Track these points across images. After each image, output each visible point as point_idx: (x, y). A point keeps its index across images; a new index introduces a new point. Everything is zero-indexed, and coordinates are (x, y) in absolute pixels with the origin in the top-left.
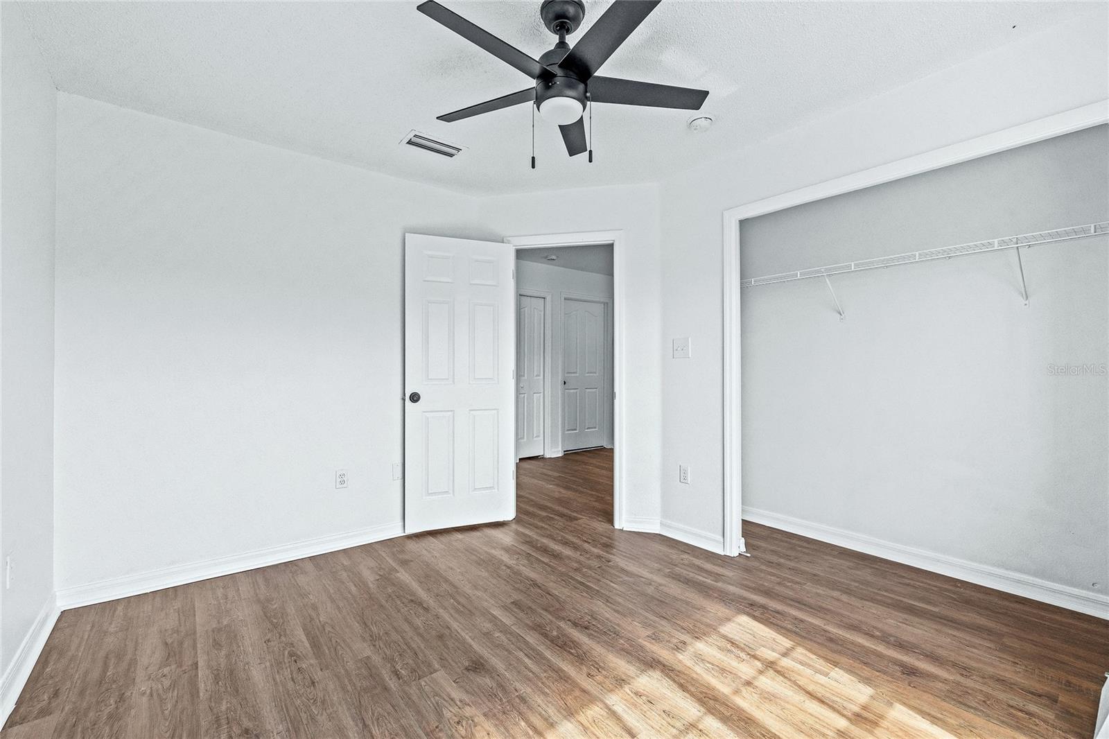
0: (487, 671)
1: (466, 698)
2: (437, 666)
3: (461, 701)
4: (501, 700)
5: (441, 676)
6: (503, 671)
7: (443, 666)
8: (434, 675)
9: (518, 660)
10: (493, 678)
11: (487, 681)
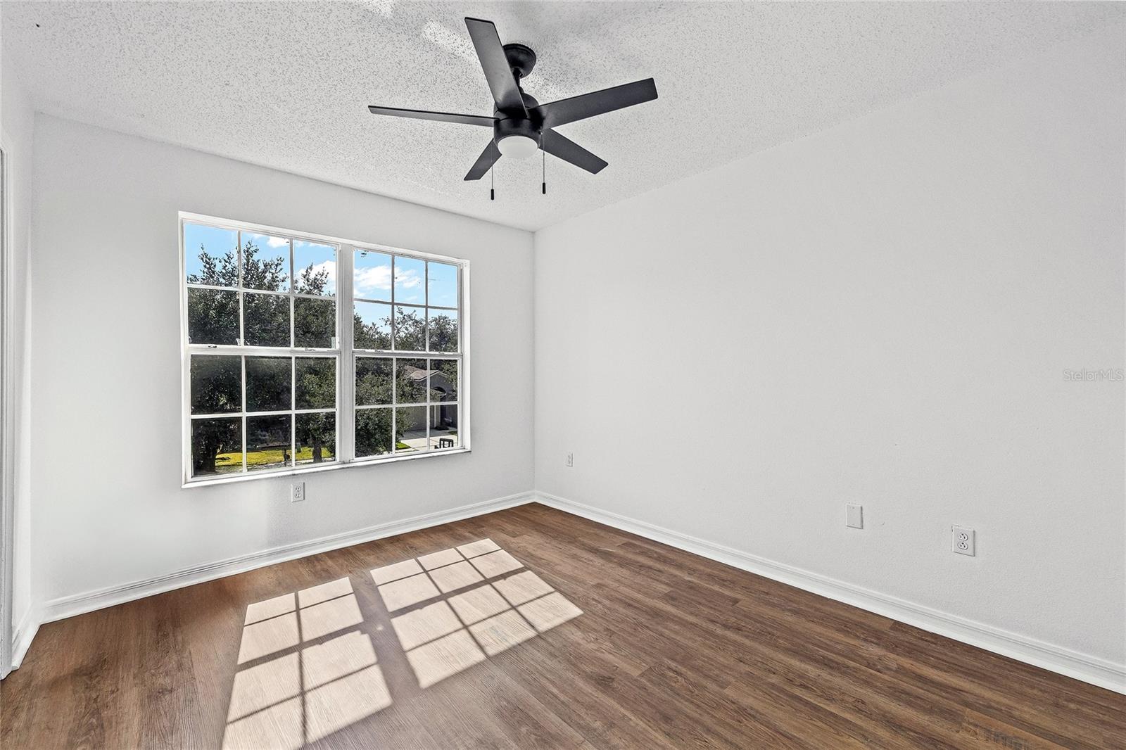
0: (591, 678)
1: (599, 654)
2: (643, 680)
3: (603, 652)
4: (571, 655)
5: (635, 673)
6: (576, 678)
7: (636, 680)
8: (640, 672)
9: (563, 691)
10: (584, 671)
11: (588, 669)
